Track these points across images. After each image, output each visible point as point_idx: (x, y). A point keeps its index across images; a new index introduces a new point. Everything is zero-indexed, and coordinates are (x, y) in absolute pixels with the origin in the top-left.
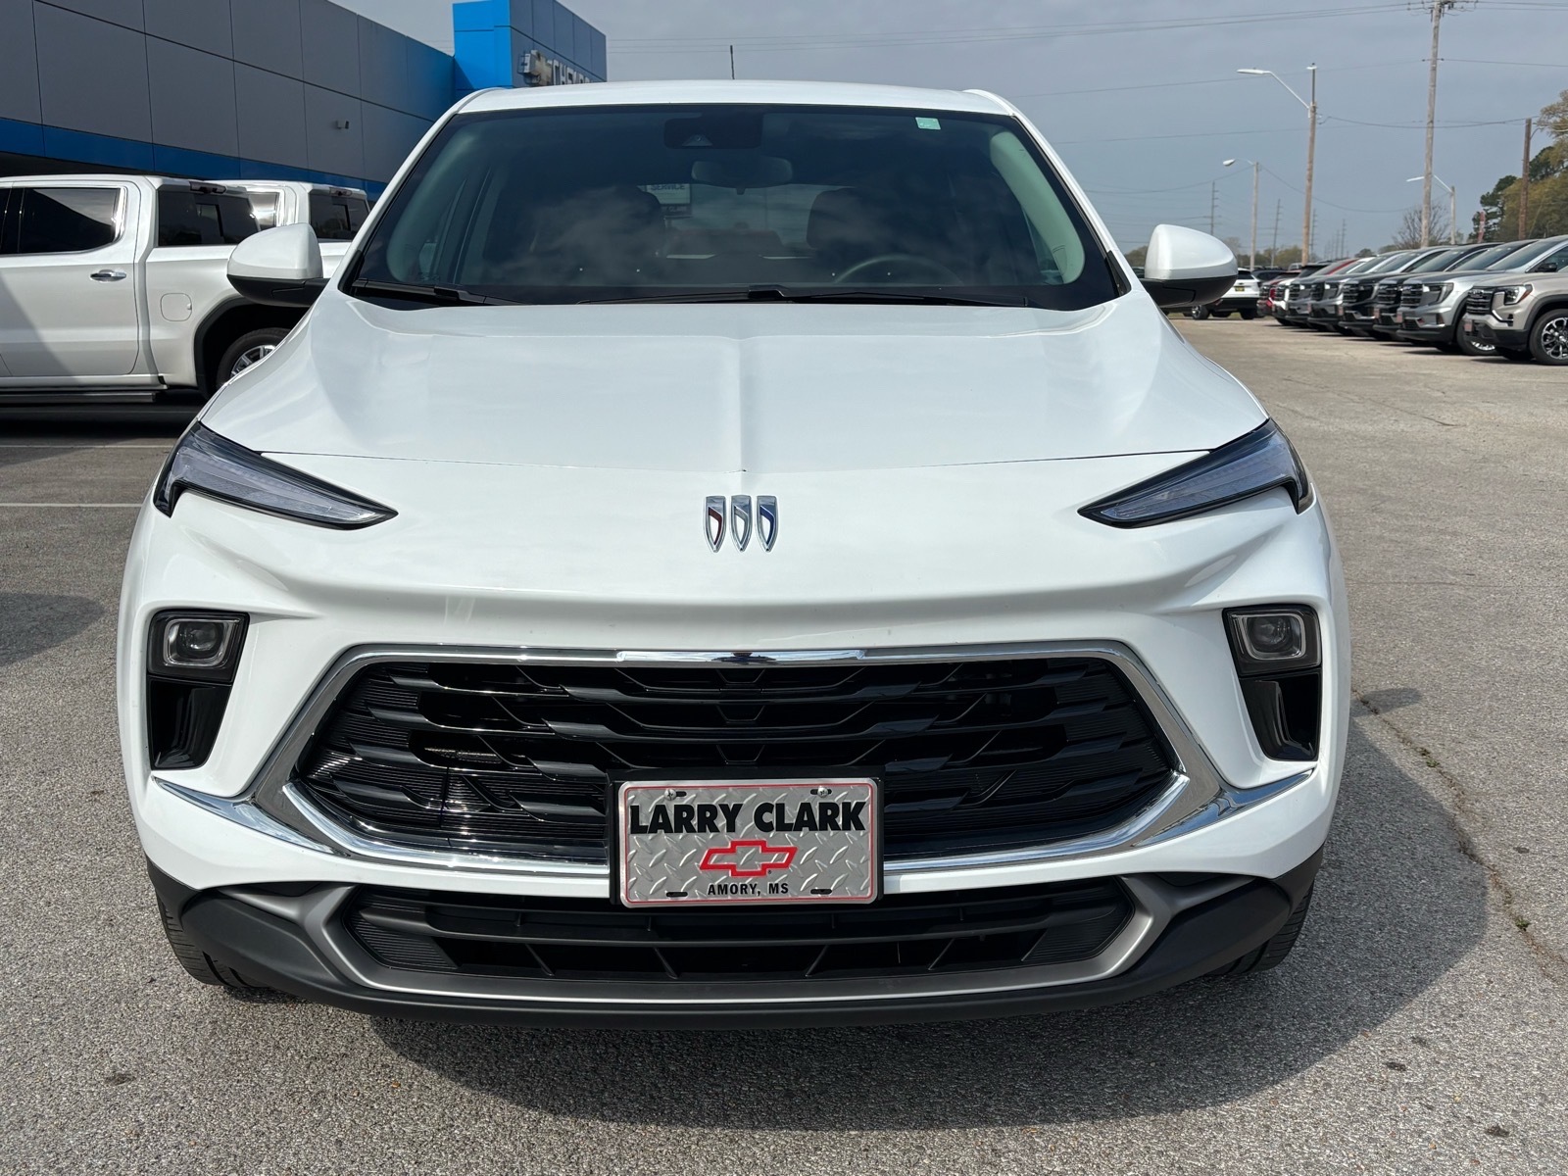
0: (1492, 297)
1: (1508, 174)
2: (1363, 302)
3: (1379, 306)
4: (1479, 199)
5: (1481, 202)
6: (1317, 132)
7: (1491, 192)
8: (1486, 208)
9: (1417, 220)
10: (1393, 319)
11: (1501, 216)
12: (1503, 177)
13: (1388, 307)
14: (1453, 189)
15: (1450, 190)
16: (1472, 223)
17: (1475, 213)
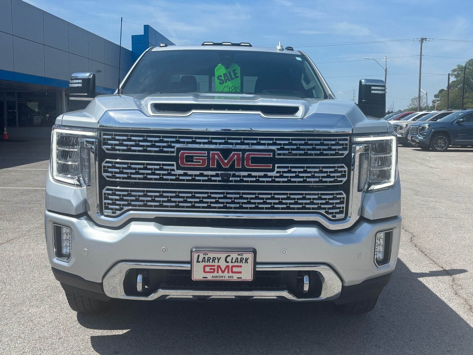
1: (442, 89)
4: (434, 96)
5: (434, 97)
6: (387, 76)
7: (437, 94)
8: (436, 98)
9: (416, 102)
11: (440, 101)
12: (441, 89)
14: (427, 93)
15: (426, 93)
16: (432, 103)
17: (432, 100)
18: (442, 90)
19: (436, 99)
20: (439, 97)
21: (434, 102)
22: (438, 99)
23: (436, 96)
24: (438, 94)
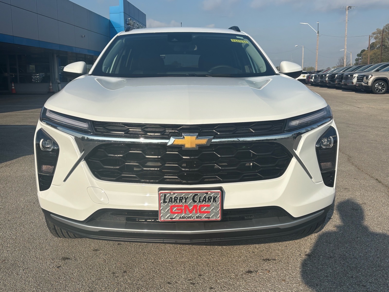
0: (363, 78)
2: (333, 79)
3: (337, 80)
10: (341, 83)
13: (339, 80)
18: (363, 50)
19: (358, 58)
20: (361, 56)
21: (357, 60)
22: (360, 57)
23: (358, 55)
24: (360, 54)
